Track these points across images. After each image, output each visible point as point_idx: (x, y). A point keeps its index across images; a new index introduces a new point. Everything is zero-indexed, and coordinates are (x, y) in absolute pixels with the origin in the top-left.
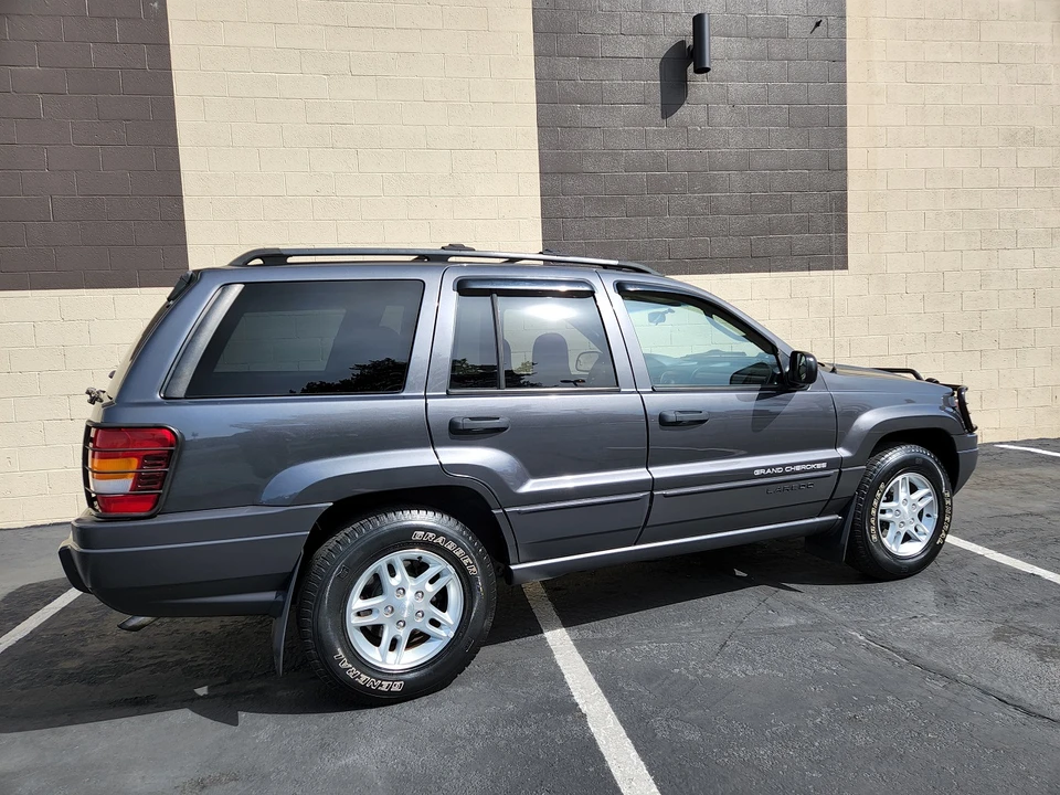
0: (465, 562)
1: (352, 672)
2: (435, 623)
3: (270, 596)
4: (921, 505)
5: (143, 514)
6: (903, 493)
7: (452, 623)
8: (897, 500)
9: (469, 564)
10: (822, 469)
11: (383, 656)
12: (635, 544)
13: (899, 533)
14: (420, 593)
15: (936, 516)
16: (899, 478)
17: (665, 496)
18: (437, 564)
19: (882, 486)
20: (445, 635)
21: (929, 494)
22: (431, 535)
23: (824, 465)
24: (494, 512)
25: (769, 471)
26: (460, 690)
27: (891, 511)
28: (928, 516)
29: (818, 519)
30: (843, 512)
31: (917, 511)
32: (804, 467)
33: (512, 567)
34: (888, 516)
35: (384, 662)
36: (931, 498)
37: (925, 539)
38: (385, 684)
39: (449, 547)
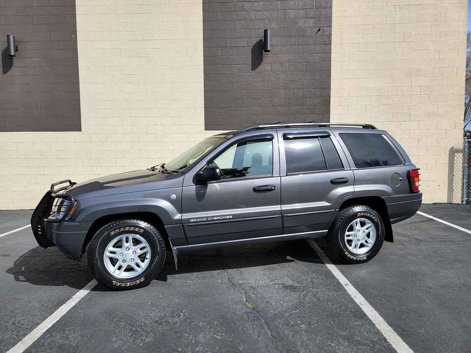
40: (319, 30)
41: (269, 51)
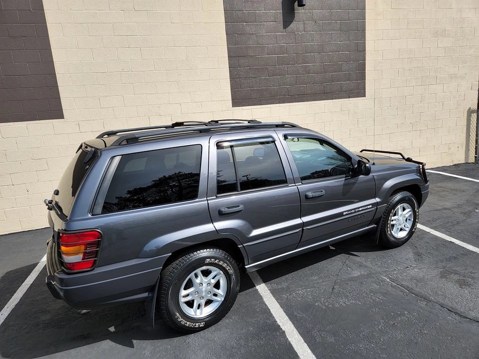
0: (227, 269)
1: (183, 322)
2: (215, 295)
3: (146, 295)
4: (407, 216)
5: (89, 269)
6: (400, 212)
7: (223, 294)
8: (398, 215)
9: (229, 269)
10: (370, 208)
11: (195, 312)
12: (295, 250)
13: (398, 229)
14: (209, 284)
15: (413, 220)
16: (399, 206)
17: (308, 229)
18: (215, 271)
19: (392, 211)
20: (220, 300)
21: (410, 211)
22: (213, 260)
23: (371, 206)
24: (239, 246)
25: (349, 212)
26: (227, 321)
27: (395, 220)
28: (409, 220)
29: (367, 228)
30: (377, 223)
31: (405, 219)
32: (363, 208)
33: (246, 267)
34: (394, 222)
35: (196, 315)
36: (411, 213)
37: (408, 230)
38: (197, 324)
39: (221, 264)
41: (304, 5)
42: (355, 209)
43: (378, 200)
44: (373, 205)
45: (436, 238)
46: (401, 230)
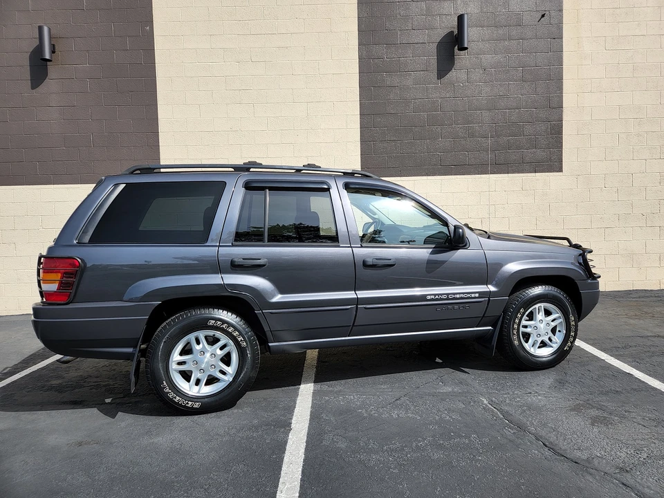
0: (239, 339)
4: (553, 324)
6: (540, 316)
8: (535, 320)
9: (242, 341)
10: (476, 298)
12: (349, 336)
13: (537, 342)
15: (565, 332)
16: (537, 306)
17: (365, 308)
19: (522, 310)
20: (232, 372)
21: (560, 317)
22: (219, 322)
23: (477, 295)
24: (257, 312)
25: (437, 297)
27: (531, 327)
28: (559, 331)
30: (493, 325)
31: (550, 328)
32: (462, 295)
33: (270, 344)
34: (528, 330)
36: (561, 319)
37: (556, 346)
38: (190, 403)
40: (543, 16)
41: (467, 48)
42: (448, 294)
43: (492, 288)
44: (482, 294)
45: (610, 367)
46: (543, 344)
